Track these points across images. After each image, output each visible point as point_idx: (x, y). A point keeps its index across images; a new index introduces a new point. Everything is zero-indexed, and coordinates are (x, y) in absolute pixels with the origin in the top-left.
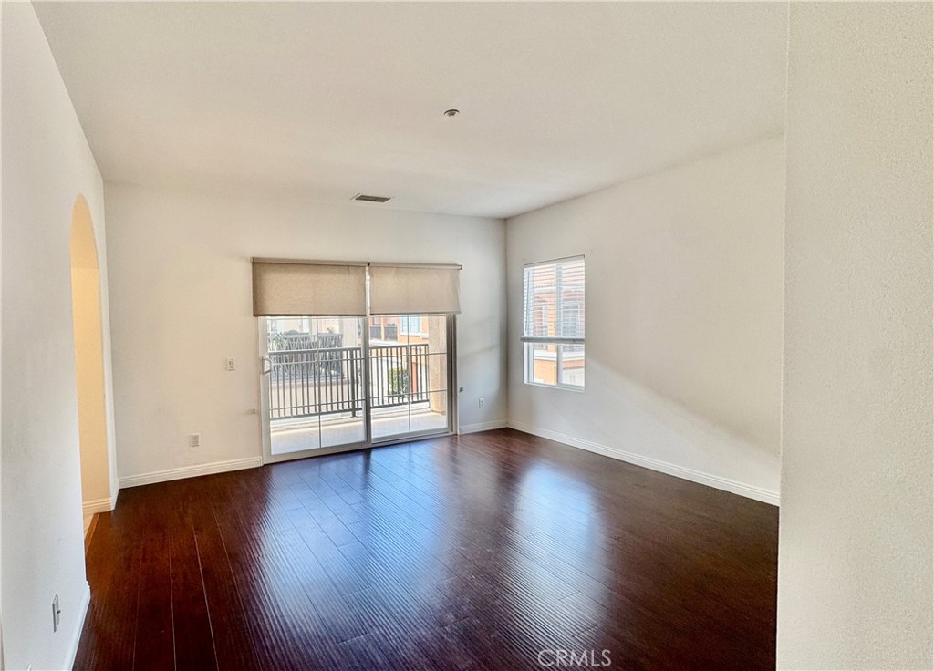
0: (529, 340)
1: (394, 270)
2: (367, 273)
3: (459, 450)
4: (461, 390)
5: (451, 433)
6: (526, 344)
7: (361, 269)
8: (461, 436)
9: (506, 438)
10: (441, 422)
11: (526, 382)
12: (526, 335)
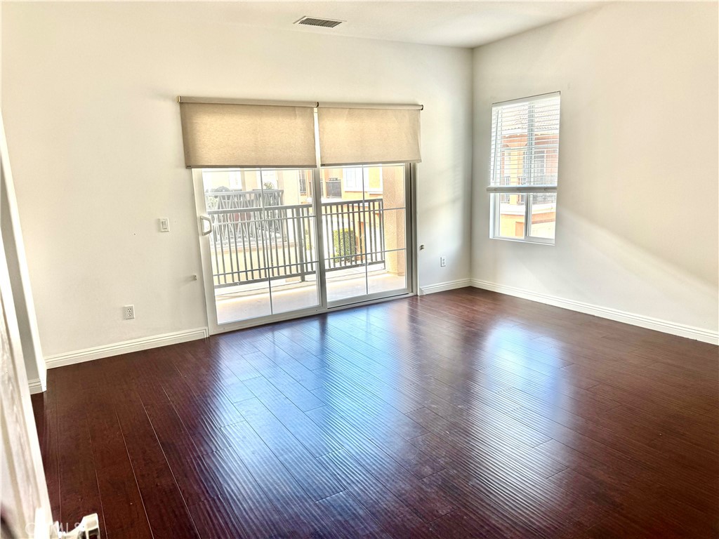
0: (496, 190)
1: (346, 111)
2: (316, 115)
3: (420, 310)
4: (422, 247)
5: (411, 294)
6: (492, 195)
7: (309, 110)
8: (422, 296)
9: (470, 297)
10: (401, 283)
11: (491, 237)
12: (492, 185)
